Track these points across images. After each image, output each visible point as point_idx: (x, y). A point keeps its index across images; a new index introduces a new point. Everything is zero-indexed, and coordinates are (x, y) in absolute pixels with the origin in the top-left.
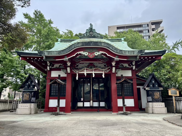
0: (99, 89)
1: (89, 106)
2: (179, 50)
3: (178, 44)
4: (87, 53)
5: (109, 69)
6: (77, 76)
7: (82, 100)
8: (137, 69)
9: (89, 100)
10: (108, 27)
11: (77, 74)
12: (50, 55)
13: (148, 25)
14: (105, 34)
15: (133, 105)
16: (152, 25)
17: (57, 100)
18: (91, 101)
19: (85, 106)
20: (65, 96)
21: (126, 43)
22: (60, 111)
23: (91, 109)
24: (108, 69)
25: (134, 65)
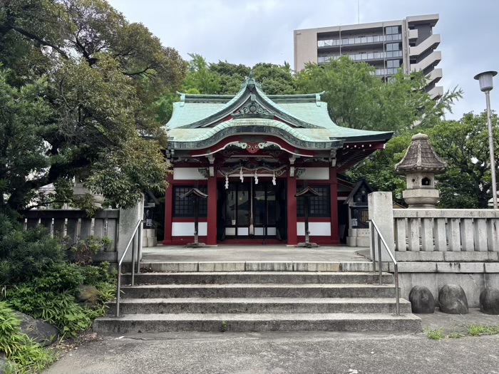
0: (266, 198)
1: (247, 234)
2: (452, 111)
3: (453, 98)
4: (246, 145)
5: (285, 168)
6: (227, 182)
7: (234, 223)
8: (339, 166)
9: (247, 223)
10: (295, 32)
11: (227, 179)
12: (182, 148)
13: (400, 28)
14: (285, 63)
15: (329, 234)
16: (411, 28)
17: (193, 224)
18: (252, 226)
19: (239, 234)
20: (206, 215)
21: (325, 105)
22: (199, 241)
23: (251, 240)
24: (282, 170)
25: (334, 158)
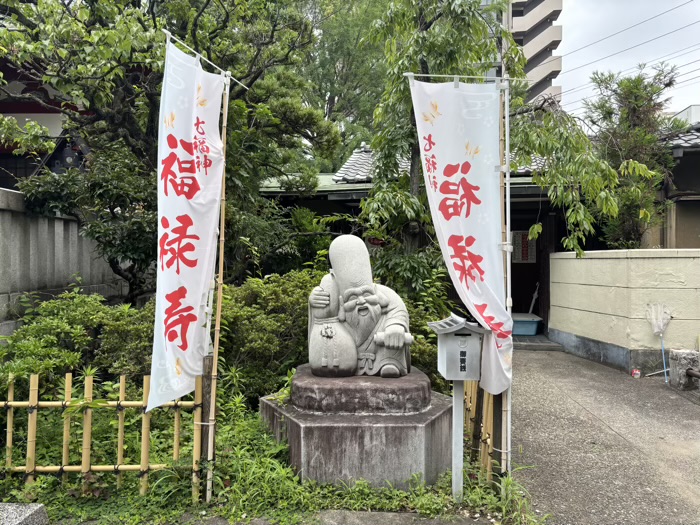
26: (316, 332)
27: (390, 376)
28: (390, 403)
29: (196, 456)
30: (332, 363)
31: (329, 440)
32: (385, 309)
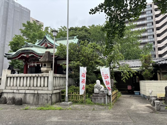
4: (26, 55)
21: (77, 40)
26: (95, 89)
27: (102, 94)
28: (101, 96)
29: (84, 99)
30: (96, 93)
31: (95, 99)
32: (101, 87)
